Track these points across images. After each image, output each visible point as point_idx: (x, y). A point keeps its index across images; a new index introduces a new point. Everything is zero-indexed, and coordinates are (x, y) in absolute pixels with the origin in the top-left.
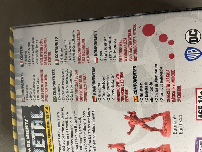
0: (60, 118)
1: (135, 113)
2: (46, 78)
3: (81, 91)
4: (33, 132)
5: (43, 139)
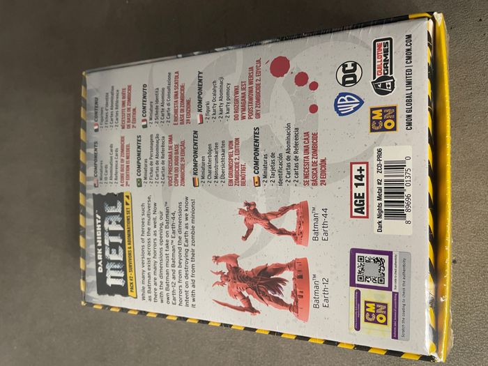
0: (146, 213)
1: (254, 204)
2: (128, 150)
3: (176, 170)
4: (107, 234)
5: (120, 247)
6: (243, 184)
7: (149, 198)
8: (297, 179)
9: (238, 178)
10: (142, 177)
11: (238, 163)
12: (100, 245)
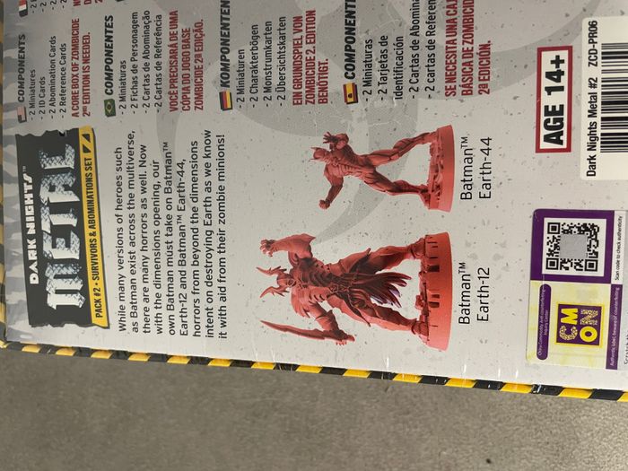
0: (124, 166)
1: (346, 138)
2: (86, 45)
3: (186, 79)
4: (45, 211)
5: (72, 233)
6: (324, 100)
7: (131, 137)
8: (431, 86)
9: (311, 89)
10: (116, 97)
11: (311, 61)
12: (32, 232)
